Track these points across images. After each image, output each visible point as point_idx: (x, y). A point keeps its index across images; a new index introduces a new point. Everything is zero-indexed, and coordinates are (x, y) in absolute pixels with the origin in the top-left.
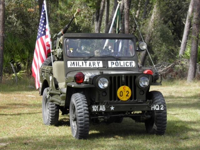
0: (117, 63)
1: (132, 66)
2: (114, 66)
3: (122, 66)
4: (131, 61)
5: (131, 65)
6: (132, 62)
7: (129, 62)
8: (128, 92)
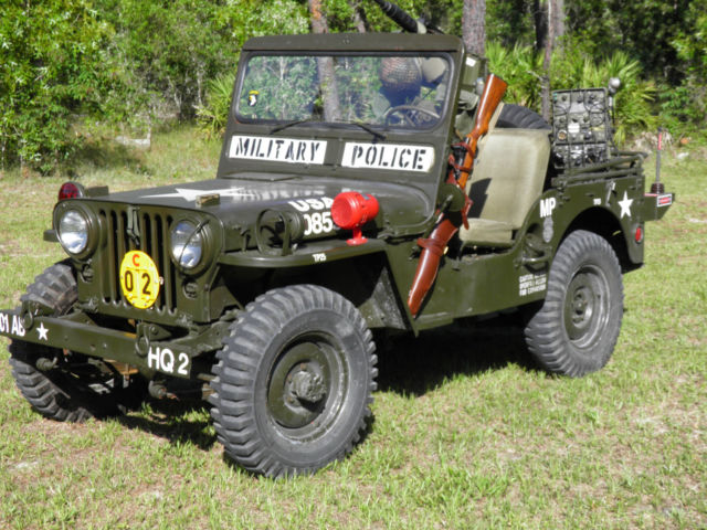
0: (372, 152)
1: (420, 167)
2: (360, 163)
3: (385, 164)
4: (420, 148)
5: (418, 163)
6: (423, 152)
7: (413, 149)
8: (146, 279)
